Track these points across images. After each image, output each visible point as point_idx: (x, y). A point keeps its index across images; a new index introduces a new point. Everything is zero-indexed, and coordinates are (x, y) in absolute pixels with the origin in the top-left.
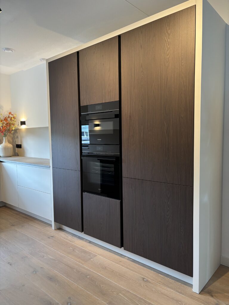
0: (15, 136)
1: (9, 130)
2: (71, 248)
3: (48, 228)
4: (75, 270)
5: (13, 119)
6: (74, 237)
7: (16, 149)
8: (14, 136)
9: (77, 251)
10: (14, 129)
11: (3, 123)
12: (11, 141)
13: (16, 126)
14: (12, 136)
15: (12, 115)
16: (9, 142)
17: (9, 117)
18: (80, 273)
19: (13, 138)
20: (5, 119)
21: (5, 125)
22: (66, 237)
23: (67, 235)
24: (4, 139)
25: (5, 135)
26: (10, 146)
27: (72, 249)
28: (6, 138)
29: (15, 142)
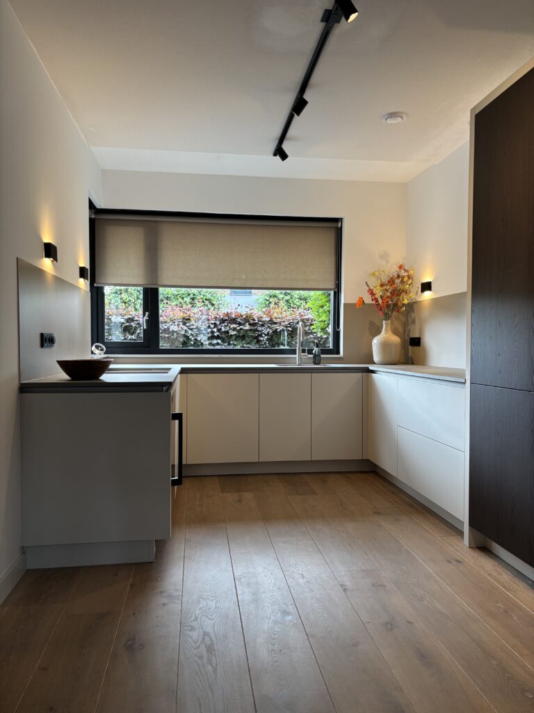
0: (409, 319)
1: (395, 305)
2: (500, 605)
3: (454, 540)
4: (494, 662)
5: (406, 279)
6: (516, 580)
7: (410, 348)
8: (407, 319)
9: (515, 618)
10: (406, 302)
11: (386, 290)
12: (401, 329)
13: (412, 295)
14: (402, 318)
15: (406, 271)
16: (395, 332)
17: (398, 276)
18: (507, 675)
19: (405, 324)
20: (389, 282)
21: (389, 294)
22: (495, 574)
23: (500, 569)
24: (384, 326)
25: (387, 317)
26: (396, 339)
27: (502, 606)
28: (389, 322)
29: (409, 332)
